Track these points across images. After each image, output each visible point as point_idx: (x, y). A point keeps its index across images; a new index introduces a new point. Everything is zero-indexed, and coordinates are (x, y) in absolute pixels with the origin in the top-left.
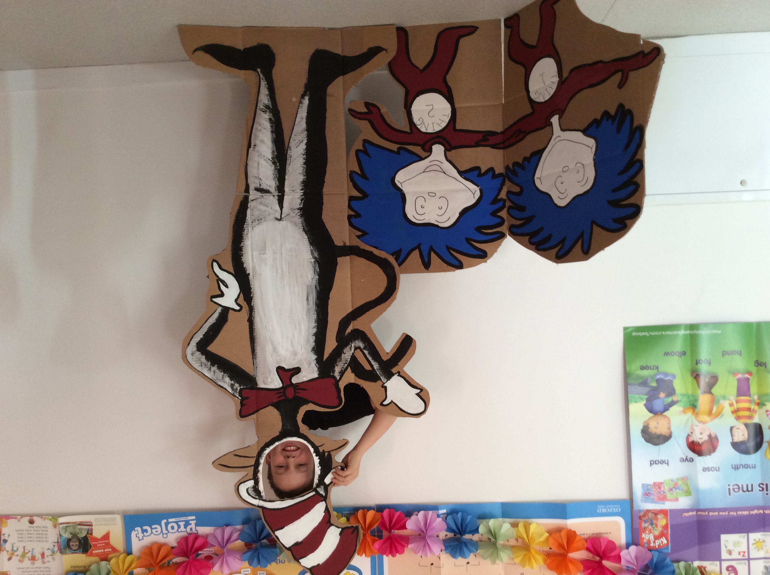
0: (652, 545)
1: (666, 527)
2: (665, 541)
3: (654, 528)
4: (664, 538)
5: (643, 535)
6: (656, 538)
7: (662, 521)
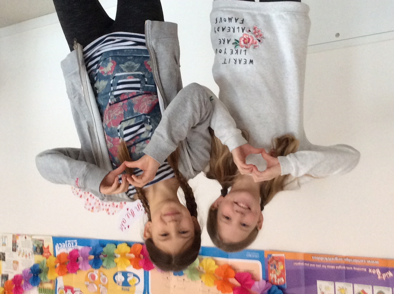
0: (276, 281)
1: (283, 271)
2: (283, 280)
3: (276, 271)
4: (282, 278)
5: (271, 275)
6: (278, 277)
7: (281, 267)
